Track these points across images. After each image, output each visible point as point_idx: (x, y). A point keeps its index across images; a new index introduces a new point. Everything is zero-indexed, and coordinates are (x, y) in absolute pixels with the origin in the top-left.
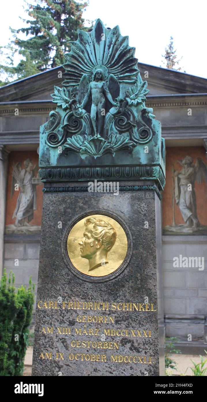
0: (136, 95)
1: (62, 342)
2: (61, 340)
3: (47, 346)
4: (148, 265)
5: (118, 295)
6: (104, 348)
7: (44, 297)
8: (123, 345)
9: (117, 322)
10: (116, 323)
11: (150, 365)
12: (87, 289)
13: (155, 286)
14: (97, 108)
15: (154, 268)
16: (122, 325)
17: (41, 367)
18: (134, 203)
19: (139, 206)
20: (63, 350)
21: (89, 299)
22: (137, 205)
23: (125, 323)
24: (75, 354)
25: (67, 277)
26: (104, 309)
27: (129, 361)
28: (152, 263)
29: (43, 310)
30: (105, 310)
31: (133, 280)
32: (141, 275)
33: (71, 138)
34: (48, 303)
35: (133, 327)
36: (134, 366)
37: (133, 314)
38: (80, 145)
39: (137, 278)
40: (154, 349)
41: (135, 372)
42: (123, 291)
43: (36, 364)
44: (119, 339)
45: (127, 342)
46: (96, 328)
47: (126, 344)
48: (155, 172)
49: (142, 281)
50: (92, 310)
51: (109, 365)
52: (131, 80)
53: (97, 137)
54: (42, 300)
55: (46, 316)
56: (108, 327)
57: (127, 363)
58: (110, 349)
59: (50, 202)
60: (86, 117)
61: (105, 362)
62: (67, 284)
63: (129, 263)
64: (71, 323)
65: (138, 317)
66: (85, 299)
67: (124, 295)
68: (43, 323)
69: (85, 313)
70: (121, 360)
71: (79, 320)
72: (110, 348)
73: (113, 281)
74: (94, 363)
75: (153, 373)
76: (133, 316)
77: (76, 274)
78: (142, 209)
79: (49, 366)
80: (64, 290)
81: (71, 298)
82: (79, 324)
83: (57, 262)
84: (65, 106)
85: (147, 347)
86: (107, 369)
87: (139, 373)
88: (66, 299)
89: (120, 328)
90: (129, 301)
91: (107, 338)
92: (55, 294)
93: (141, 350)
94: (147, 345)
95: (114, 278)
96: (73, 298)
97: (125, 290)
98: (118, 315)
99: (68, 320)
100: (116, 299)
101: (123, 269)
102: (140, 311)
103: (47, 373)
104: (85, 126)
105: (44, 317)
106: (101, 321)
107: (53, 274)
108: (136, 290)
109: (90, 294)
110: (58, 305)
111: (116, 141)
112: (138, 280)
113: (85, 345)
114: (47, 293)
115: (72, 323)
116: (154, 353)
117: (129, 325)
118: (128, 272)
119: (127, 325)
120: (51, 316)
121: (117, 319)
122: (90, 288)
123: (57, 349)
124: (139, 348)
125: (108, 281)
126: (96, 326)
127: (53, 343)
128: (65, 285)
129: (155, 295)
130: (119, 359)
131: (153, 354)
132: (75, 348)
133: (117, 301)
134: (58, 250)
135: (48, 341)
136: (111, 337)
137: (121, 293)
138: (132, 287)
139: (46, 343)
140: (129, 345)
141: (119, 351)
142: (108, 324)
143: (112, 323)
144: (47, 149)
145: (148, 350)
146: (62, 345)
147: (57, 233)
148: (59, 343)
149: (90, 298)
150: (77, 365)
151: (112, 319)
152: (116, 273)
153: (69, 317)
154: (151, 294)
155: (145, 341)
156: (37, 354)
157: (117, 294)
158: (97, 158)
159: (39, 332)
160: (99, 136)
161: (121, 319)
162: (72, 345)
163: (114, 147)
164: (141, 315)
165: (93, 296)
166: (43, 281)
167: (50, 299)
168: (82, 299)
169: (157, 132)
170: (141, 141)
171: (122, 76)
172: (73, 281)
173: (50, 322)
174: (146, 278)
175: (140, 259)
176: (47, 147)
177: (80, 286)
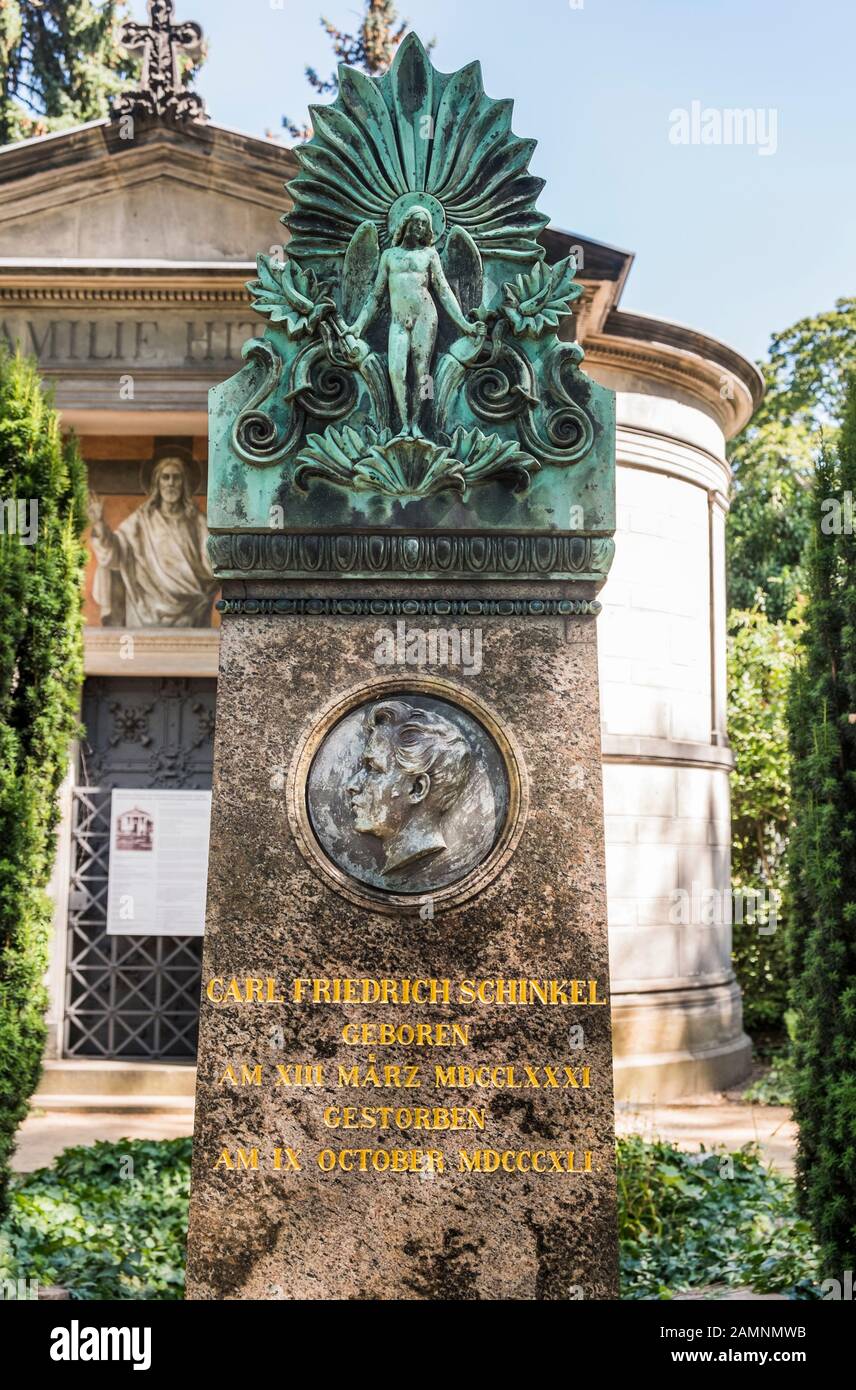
0: (540, 301)
1: (293, 1113)
2: (289, 1105)
3: (243, 1127)
4: (579, 859)
5: (480, 954)
6: (436, 1128)
7: (227, 964)
8: (498, 1117)
9: (478, 1042)
10: (475, 1046)
11: (587, 1177)
12: (378, 936)
13: (599, 924)
14: (411, 338)
15: (598, 866)
16: (495, 1051)
17: (222, 1199)
18: (529, 655)
19: (546, 667)
20: (295, 1139)
21: (385, 970)
22: (540, 663)
23: (505, 1045)
24: (337, 1152)
25: (309, 899)
26: (433, 1001)
27: (521, 1168)
28: (592, 852)
29: (228, 1009)
30: (440, 1006)
31: (530, 907)
32: (555, 889)
33: (322, 434)
34: (242, 987)
35: (530, 1057)
36: (536, 1183)
37: (531, 1015)
38: (354, 462)
39: (543, 899)
40: (598, 1126)
41: (539, 1200)
42: (496, 942)
43: (202, 1190)
44: (485, 1096)
45: (511, 1106)
46: (410, 1064)
47: (507, 1113)
48: (600, 558)
49: (557, 908)
50: (394, 1005)
51: (453, 1181)
52: (520, 249)
53: (410, 434)
54: (223, 975)
55: (237, 1029)
56: (449, 1061)
57: (512, 1175)
58: (457, 1131)
59: (244, 647)
60: (370, 366)
61: (439, 1175)
62: (307, 921)
63: (516, 853)
64: (324, 1051)
65: (547, 1024)
66: (369, 968)
67: (501, 955)
68: (225, 1050)
69: (369, 1015)
70: (492, 1164)
71: (351, 1040)
72: (454, 1128)
73: (464, 909)
74: (405, 1177)
75: (597, 1203)
76: (530, 1023)
77: (338, 888)
78: (557, 676)
79: (249, 1194)
80: (296, 941)
81: (323, 968)
82: (350, 1052)
83: (271, 849)
84: (300, 326)
85: (577, 1119)
86: (446, 1196)
87: (552, 1204)
88: (304, 971)
89: (487, 1064)
90: (516, 974)
91: (446, 1095)
92: (266, 956)
93: (557, 1130)
94: (576, 1113)
95: (467, 901)
96: (328, 967)
97: (503, 939)
98: (481, 1019)
99: (312, 1040)
100: (473, 969)
101: (497, 870)
102: (553, 1006)
103: (242, 1218)
104: (366, 395)
105: (230, 1031)
106: (425, 1042)
107: (258, 888)
108: (538, 937)
109: (387, 953)
110: (278, 991)
111: (475, 452)
112: (547, 905)
113: (371, 1119)
114: (239, 953)
115: (327, 1050)
116: (599, 1139)
117: (517, 1052)
118: (514, 881)
119: (511, 1053)
120: (253, 1029)
121: (478, 1033)
122: (385, 934)
123: (276, 1137)
124: (553, 1123)
125: (447, 910)
126: (408, 1057)
127: (263, 1118)
128: (302, 924)
129: (601, 954)
130: (487, 1164)
131: (598, 1144)
132: (340, 1133)
133: (478, 973)
134: (277, 808)
135: (245, 1113)
136: (460, 1091)
137: (490, 950)
138: (525, 929)
139: (237, 1116)
140: (517, 1116)
141: (485, 1137)
142: (448, 1050)
143: (463, 1047)
144: (235, 467)
145: (581, 1131)
146: (294, 1122)
147: (269, 752)
148: (284, 1117)
149: (388, 966)
150: (345, 1186)
151: (464, 1032)
152: (474, 885)
153: (317, 1031)
154: (588, 949)
155: (571, 1103)
156: (206, 1155)
157: (476, 952)
158: (410, 504)
159: (214, 1083)
160: (417, 432)
161: (491, 1032)
162: (327, 1122)
163: (468, 469)
164: (557, 1019)
165: (398, 961)
166: (223, 913)
167: (249, 972)
168: (360, 969)
169: (606, 428)
170: (558, 455)
171: (491, 233)
172: (327, 912)
173: (250, 1049)
174: (571, 898)
175: (551, 838)
176: (235, 461)
177: (354, 928)
